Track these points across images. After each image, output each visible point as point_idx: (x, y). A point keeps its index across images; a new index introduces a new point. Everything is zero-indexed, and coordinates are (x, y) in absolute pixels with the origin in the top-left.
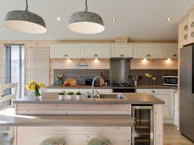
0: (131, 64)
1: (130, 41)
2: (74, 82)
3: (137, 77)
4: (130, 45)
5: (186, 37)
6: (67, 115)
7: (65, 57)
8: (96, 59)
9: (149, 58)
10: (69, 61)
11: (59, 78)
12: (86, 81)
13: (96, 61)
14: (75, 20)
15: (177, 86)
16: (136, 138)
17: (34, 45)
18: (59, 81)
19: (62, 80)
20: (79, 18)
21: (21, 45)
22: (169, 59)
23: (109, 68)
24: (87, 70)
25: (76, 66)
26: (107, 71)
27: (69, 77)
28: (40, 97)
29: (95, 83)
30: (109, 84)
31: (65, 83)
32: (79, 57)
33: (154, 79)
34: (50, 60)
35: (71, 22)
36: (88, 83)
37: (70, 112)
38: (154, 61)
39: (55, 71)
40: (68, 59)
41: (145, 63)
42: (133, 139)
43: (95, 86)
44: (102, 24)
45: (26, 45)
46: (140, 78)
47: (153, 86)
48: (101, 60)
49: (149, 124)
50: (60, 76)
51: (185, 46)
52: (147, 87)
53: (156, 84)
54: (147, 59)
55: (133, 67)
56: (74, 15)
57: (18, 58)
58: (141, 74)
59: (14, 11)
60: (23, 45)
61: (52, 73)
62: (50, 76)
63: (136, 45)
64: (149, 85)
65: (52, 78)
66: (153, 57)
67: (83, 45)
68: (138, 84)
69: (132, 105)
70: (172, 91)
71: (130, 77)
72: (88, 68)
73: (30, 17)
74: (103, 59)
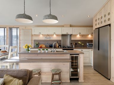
0: (72, 37)
1: (71, 26)
2: (44, 46)
3: (74, 44)
4: (71, 28)
5: (96, 25)
6: (42, 59)
7: (40, 34)
8: (55, 35)
9: (80, 34)
10: (41, 36)
11: (36, 44)
12: (50, 45)
13: (55, 36)
14: (46, 18)
15: (92, 48)
16: (72, 72)
17: (24, 28)
18: (36, 46)
19: (38, 45)
20: (47, 17)
21: (17, 28)
22: (90, 35)
23: (61, 39)
24: (50, 40)
25: (45, 38)
26: (60, 41)
27: (41, 44)
28: (30, 52)
29: (54, 47)
30: (61, 47)
31: (40, 46)
32: (46, 34)
33: (83, 44)
34: (32, 35)
35: (44, 19)
36: (51, 47)
37: (43, 58)
38: (83, 36)
39: (35, 41)
40: (41, 35)
41: (78, 37)
42: (71, 72)
43: (54, 48)
44: (57, 20)
45: (20, 28)
46: (76, 44)
47: (82, 48)
48: (57, 35)
49: (77, 66)
50: (37, 43)
51: (96, 29)
52: (79, 48)
53: (83, 47)
54: (79, 35)
55: (72, 39)
56: (45, 16)
57: (16, 34)
58: (77, 42)
59: (20, 14)
60: (18, 28)
61: (33, 42)
62: (32, 43)
63: (74, 28)
64: (80, 47)
65: (33, 44)
66: (82, 34)
67: (48, 28)
68: (75, 47)
69: (70, 54)
70: (90, 50)
71: (71, 44)
72: (51, 39)
73: (27, 17)
74: (58, 35)
